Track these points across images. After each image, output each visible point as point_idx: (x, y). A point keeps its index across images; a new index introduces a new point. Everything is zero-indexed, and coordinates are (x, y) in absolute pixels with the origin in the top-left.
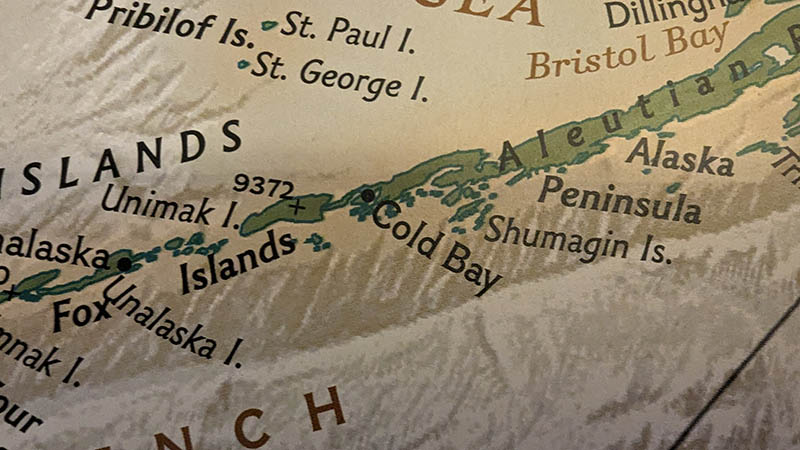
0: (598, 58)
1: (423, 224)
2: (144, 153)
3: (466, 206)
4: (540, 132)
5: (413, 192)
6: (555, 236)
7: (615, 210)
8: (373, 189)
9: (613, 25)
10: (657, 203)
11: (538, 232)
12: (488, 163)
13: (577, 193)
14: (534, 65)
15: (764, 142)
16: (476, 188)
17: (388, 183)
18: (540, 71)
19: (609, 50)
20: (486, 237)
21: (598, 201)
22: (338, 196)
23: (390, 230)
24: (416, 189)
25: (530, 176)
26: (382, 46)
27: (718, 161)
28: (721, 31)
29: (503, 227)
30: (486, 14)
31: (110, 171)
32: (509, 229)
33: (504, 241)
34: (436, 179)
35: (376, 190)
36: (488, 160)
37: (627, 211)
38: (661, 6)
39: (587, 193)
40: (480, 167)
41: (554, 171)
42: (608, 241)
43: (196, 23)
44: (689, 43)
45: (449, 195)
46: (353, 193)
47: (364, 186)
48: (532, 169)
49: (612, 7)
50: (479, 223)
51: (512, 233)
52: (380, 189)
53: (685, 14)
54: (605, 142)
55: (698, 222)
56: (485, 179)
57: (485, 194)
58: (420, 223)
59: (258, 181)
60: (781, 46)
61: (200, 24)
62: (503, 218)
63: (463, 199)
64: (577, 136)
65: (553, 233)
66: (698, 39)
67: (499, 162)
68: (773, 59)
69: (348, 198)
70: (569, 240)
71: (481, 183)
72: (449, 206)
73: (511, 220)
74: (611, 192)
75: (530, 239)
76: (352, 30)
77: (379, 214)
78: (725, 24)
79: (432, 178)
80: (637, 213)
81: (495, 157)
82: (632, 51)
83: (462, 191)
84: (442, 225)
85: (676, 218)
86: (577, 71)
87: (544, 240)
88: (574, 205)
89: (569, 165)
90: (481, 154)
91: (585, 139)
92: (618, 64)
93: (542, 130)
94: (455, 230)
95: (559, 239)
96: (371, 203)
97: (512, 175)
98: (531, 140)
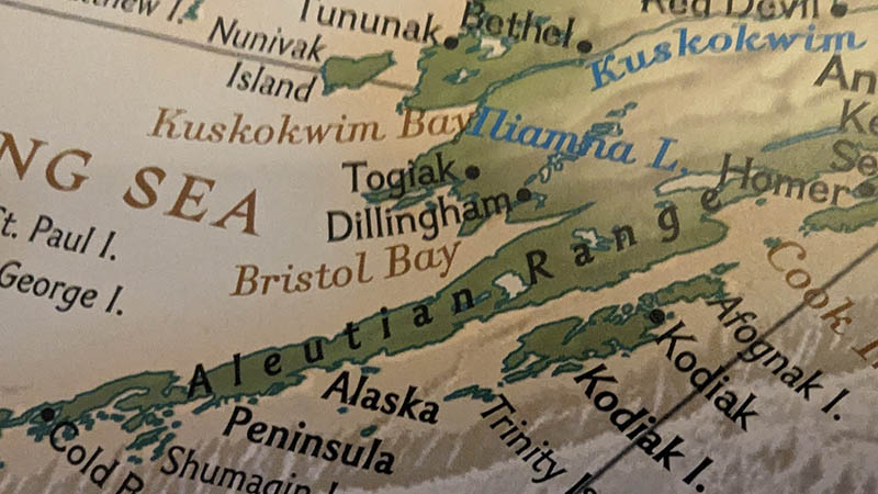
0: (310, 275)
1: (100, 450)
3: (148, 433)
4: (237, 357)
5: (94, 414)
6: (235, 474)
7: (303, 451)
8: (54, 408)
10: (348, 447)
11: (217, 468)
12: (177, 387)
13: (265, 427)
14: (241, 280)
15: (477, 386)
16: (159, 414)
17: (70, 403)
18: (247, 286)
19: (323, 266)
20: (163, 470)
21: (286, 439)
22: (18, 413)
23: (64, 454)
24: (98, 411)
25: (218, 405)
26: (83, 251)
27: (423, 404)
28: (450, 253)
29: (181, 459)
30: (197, 218)
32: (188, 462)
33: (181, 475)
34: (119, 402)
35: (56, 409)
36: (178, 383)
37: (315, 454)
38: (389, 219)
39: (275, 430)
40: (167, 392)
41: (244, 402)
42: (290, 485)
44: (412, 264)
45: (131, 419)
46: (33, 410)
47: (46, 403)
48: (222, 397)
50: (158, 453)
51: (191, 467)
52: (61, 409)
53: (414, 229)
54: (303, 373)
55: (390, 473)
56: (171, 404)
57: (168, 421)
58: (96, 448)
60: (514, 274)
62: (182, 450)
63: (144, 424)
64: (274, 364)
65: (232, 471)
66: (423, 261)
67: (189, 387)
68: (504, 289)
69: (27, 416)
70: (249, 479)
71: (166, 409)
72: (128, 432)
73: (192, 452)
74: (301, 430)
75: (208, 475)
77: (56, 436)
78: (456, 245)
79: (118, 399)
80: (325, 456)
81: (185, 382)
82: (348, 269)
83: (145, 417)
84: (119, 453)
85: (366, 466)
86: (286, 289)
87: (223, 478)
88: (260, 441)
89: (262, 395)
90: (171, 377)
91: (283, 369)
92: (330, 285)
93: (239, 355)
94: (131, 459)
95: (239, 477)
96: (50, 423)
97: (200, 402)
98: (226, 364)
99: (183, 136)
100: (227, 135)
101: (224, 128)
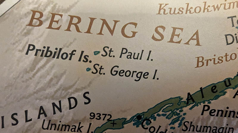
0: (222, 58)
1: (160, 127)
2: (55, 107)
3: (176, 118)
4: (201, 88)
5: (156, 115)
6: (207, 127)
7: (229, 116)
8: (141, 115)
9: (228, 44)
11: (201, 126)
12: (182, 102)
13: (215, 111)
14: (198, 62)
16: (178, 112)
17: (146, 112)
18: (200, 64)
19: (226, 54)
20: (183, 130)
21: (223, 113)
22: (128, 118)
23: (148, 130)
24: (156, 114)
25: (198, 106)
26: (140, 59)
29: (188, 126)
30: (179, 42)
31: (43, 114)
32: (191, 126)
33: (189, 131)
34: (163, 110)
35: (142, 115)
36: (182, 100)
37: (233, 117)
39: (219, 111)
40: (179, 104)
41: (206, 103)
42: (227, 128)
43: (68, 54)
45: (169, 115)
46: (134, 117)
47: (138, 114)
48: (198, 103)
49: (227, 36)
50: (180, 125)
51: (192, 127)
52: (144, 115)
54: (225, 91)
56: (181, 108)
57: (182, 114)
58: (159, 126)
59: (99, 115)
61: (70, 54)
62: (188, 122)
63: (174, 116)
64: (215, 89)
65: (206, 126)
67: (186, 101)
69: (132, 119)
70: (213, 128)
71: (180, 109)
72: (169, 119)
73: (191, 122)
74: (227, 110)
75: (198, 129)
76: (129, 53)
77: (143, 124)
79: (162, 109)
80: (237, 117)
81: (185, 99)
82: (235, 54)
83: (173, 113)
84: (167, 127)
86: (214, 63)
87: (204, 129)
88: (214, 115)
89: (212, 100)
90: (180, 99)
91: (218, 90)
92: (230, 60)
93: (202, 88)
94: (171, 128)
95: (209, 128)
96: (141, 120)
97: (191, 105)
98: (198, 91)
99: (169, 13)
100: (184, 11)
101: (183, 9)
